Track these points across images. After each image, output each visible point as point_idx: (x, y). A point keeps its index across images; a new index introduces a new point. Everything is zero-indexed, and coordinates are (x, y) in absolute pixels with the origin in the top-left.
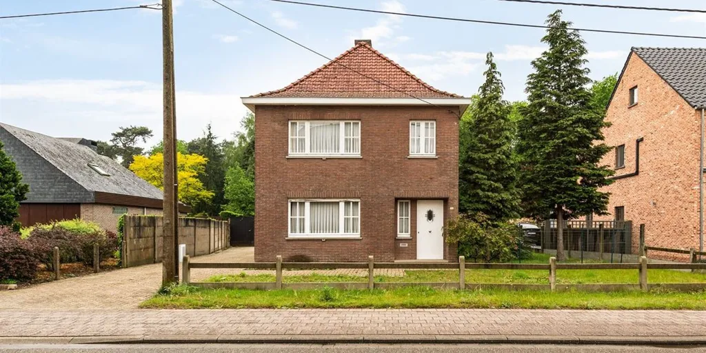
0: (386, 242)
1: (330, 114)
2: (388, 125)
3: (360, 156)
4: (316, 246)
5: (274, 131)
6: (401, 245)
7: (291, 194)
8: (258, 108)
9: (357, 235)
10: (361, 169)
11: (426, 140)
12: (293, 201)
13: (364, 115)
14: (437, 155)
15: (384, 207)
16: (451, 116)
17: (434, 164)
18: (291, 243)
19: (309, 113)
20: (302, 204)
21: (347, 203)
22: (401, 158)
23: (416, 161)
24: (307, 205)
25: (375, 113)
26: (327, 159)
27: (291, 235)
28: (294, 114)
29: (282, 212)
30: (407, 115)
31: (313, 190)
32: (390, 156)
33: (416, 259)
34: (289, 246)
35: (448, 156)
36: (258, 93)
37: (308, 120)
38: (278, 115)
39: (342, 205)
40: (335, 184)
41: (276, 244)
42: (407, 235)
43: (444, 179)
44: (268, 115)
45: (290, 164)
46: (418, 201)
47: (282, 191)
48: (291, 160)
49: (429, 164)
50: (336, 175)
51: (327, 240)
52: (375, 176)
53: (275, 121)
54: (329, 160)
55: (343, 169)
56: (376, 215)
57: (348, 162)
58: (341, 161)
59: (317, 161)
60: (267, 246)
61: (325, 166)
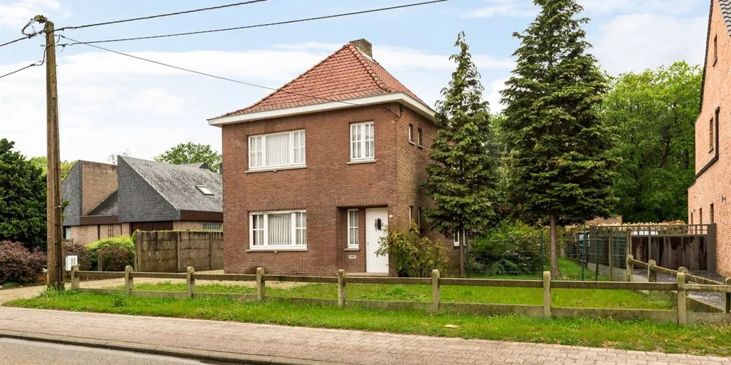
0: (330, 253)
1: (279, 126)
2: (329, 132)
3: (305, 166)
4: (269, 257)
5: (236, 146)
6: (350, 257)
7: (252, 207)
8: (224, 126)
9: (303, 247)
10: (306, 179)
11: (367, 143)
12: (254, 214)
13: (309, 123)
14: (375, 158)
15: (327, 217)
16: (388, 113)
17: (372, 169)
18: (250, 255)
19: (262, 127)
20: (261, 216)
21: (298, 215)
22: (341, 164)
23: (355, 166)
24: (266, 217)
25: (318, 120)
26: (277, 171)
27: (253, 247)
28: (251, 129)
29: (244, 226)
30: (347, 118)
31: (268, 203)
32: (332, 164)
33: (366, 271)
34: (250, 258)
35: (386, 159)
36: (225, 113)
37: (264, 134)
38: (239, 132)
39: (294, 216)
40: (285, 195)
41: (239, 256)
42: (355, 246)
43: (381, 183)
44: (232, 133)
45: (249, 179)
46: (367, 209)
47: (243, 205)
48: (251, 175)
49: (368, 169)
50: (285, 186)
51: (279, 252)
52: (318, 185)
53: (236, 139)
54: (279, 172)
55: (291, 180)
56: (320, 226)
57: (295, 172)
58: (289, 172)
59: (270, 173)
60: (232, 257)
61: (275, 178)
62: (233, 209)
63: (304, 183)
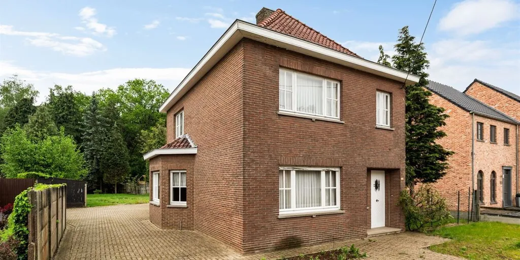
2: (362, 91)
3: (339, 121)
4: (304, 224)
5: (265, 76)
7: (282, 160)
9: (336, 208)
10: (342, 135)
13: (346, 77)
18: (282, 222)
20: (288, 172)
21: (327, 172)
22: (370, 126)
24: (293, 173)
25: (352, 76)
26: (316, 120)
28: (285, 60)
29: (274, 183)
30: (375, 84)
31: (304, 157)
32: (364, 124)
34: (281, 226)
35: (399, 129)
38: (270, 57)
39: (323, 174)
41: (267, 225)
43: (396, 150)
44: (259, 56)
45: (281, 122)
46: (372, 171)
47: (273, 156)
48: (282, 117)
49: (389, 135)
52: (353, 144)
53: (266, 65)
54: (317, 122)
55: (329, 133)
56: (354, 186)
57: (332, 126)
58: (327, 124)
59: (306, 121)
60: (257, 228)
61: (313, 127)
62: (258, 160)
63: (341, 139)
